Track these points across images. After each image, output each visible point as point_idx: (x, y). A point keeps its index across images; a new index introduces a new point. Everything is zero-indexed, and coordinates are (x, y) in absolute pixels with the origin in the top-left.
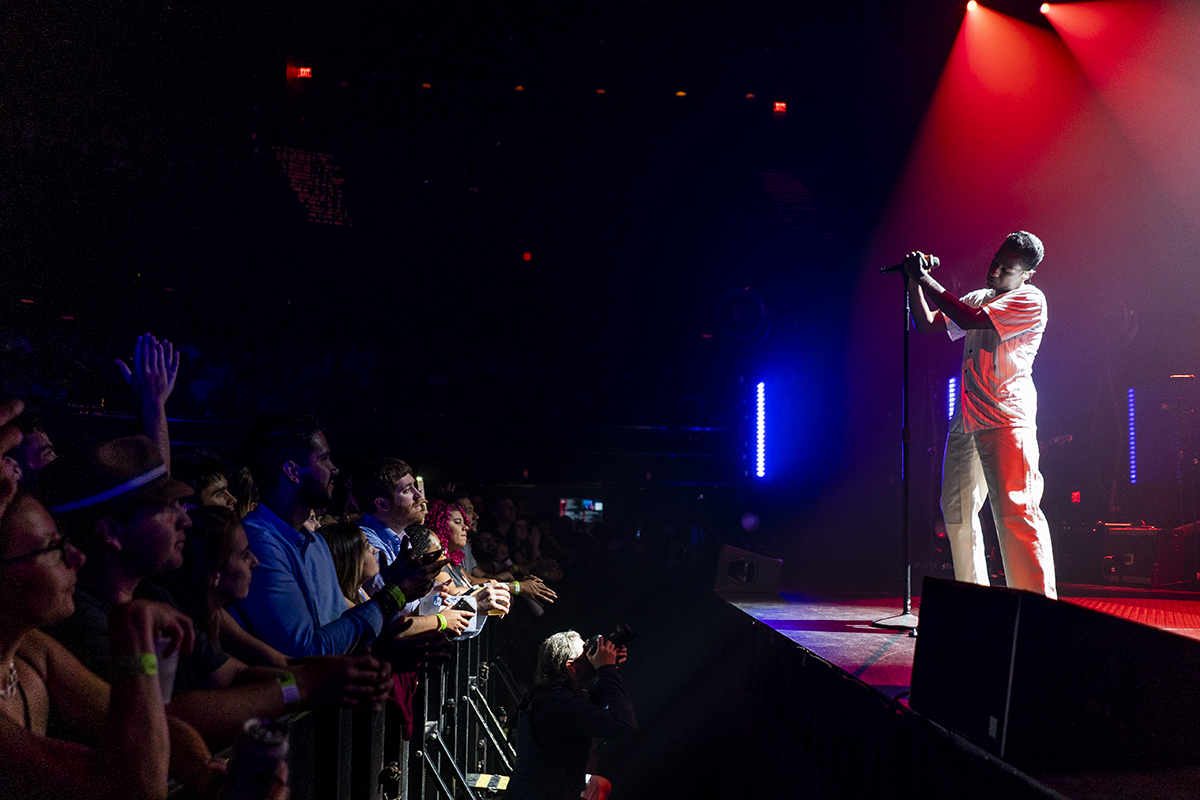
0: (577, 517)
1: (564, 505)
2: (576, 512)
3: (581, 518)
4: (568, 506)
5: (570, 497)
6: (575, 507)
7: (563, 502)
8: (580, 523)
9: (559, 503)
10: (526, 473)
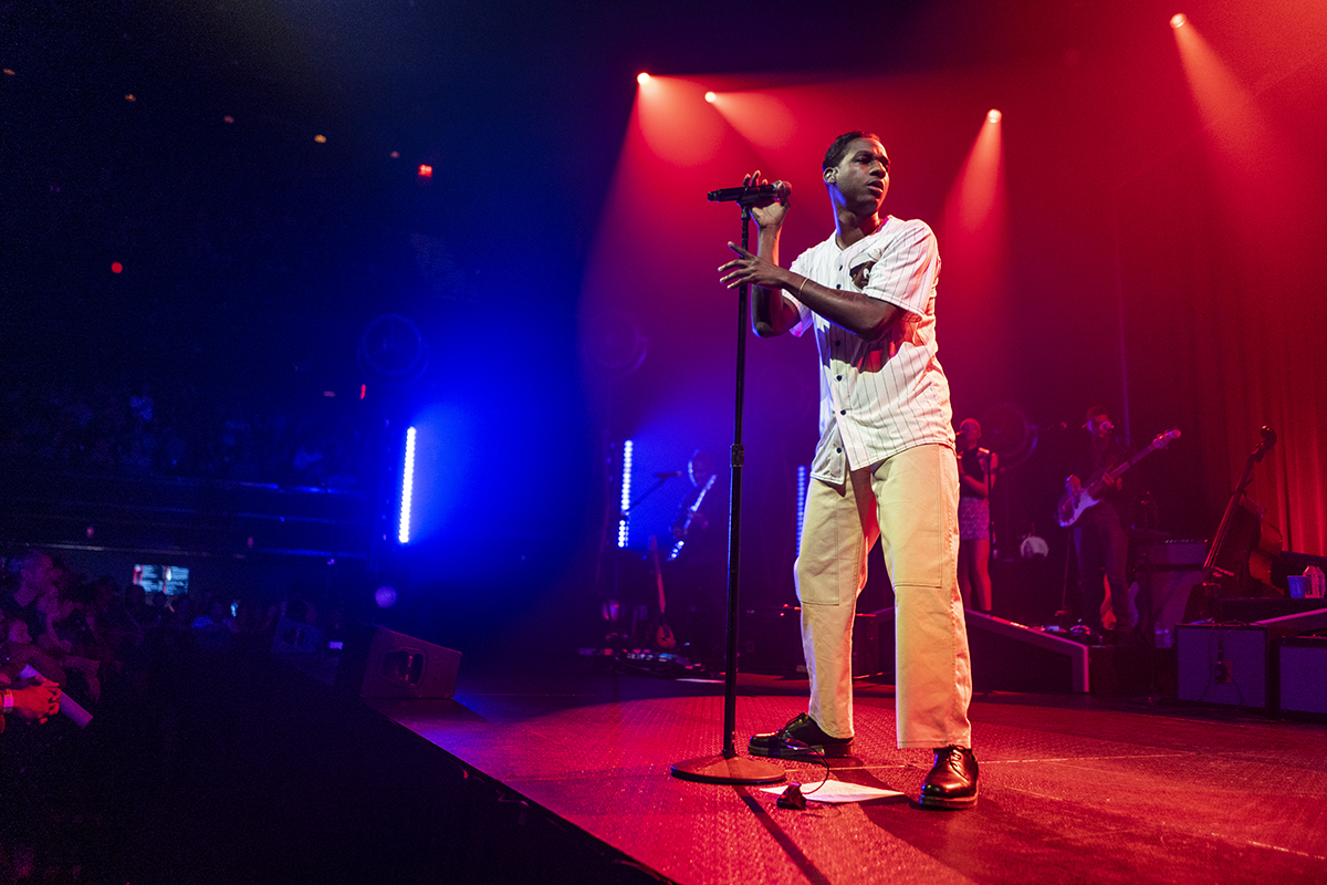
0: (155, 587)
1: (140, 573)
2: (155, 581)
3: (160, 588)
4: (145, 574)
5: (147, 564)
6: (154, 576)
7: (138, 568)
8: (158, 595)
9: (133, 570)
10: (90, 531)
